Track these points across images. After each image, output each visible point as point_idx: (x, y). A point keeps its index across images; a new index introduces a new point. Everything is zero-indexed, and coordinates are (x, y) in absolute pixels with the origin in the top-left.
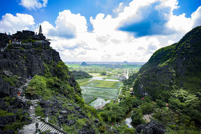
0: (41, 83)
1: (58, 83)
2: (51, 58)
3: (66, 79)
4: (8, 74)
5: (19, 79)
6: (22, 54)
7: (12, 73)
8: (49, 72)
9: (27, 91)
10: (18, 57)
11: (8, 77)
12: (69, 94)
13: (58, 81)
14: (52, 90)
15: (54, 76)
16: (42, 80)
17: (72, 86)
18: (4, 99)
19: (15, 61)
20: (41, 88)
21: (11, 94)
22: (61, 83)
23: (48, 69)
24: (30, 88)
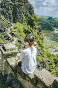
0: (20, 28)
1: (30, 31)
2: (28, 11)
3: (36, 28)
4: (3, 19)
5: (8, 23)
6: (11, 6)
7: (5, 19)
8: (25, 22)
9: (12, 31)
10: (8, 8)
11: (3, 21)
12: (35, 39)
13: (30, 29)
14: (25, 34)
15: (28, 25)
16: (21, 26)
17: (38, 34)
18: (2, 33)
19: (7, 11)
20: (19, 31)
21: (5, 31)
22: (31, 31)
23: (25, 19)
24: (14, 30)
